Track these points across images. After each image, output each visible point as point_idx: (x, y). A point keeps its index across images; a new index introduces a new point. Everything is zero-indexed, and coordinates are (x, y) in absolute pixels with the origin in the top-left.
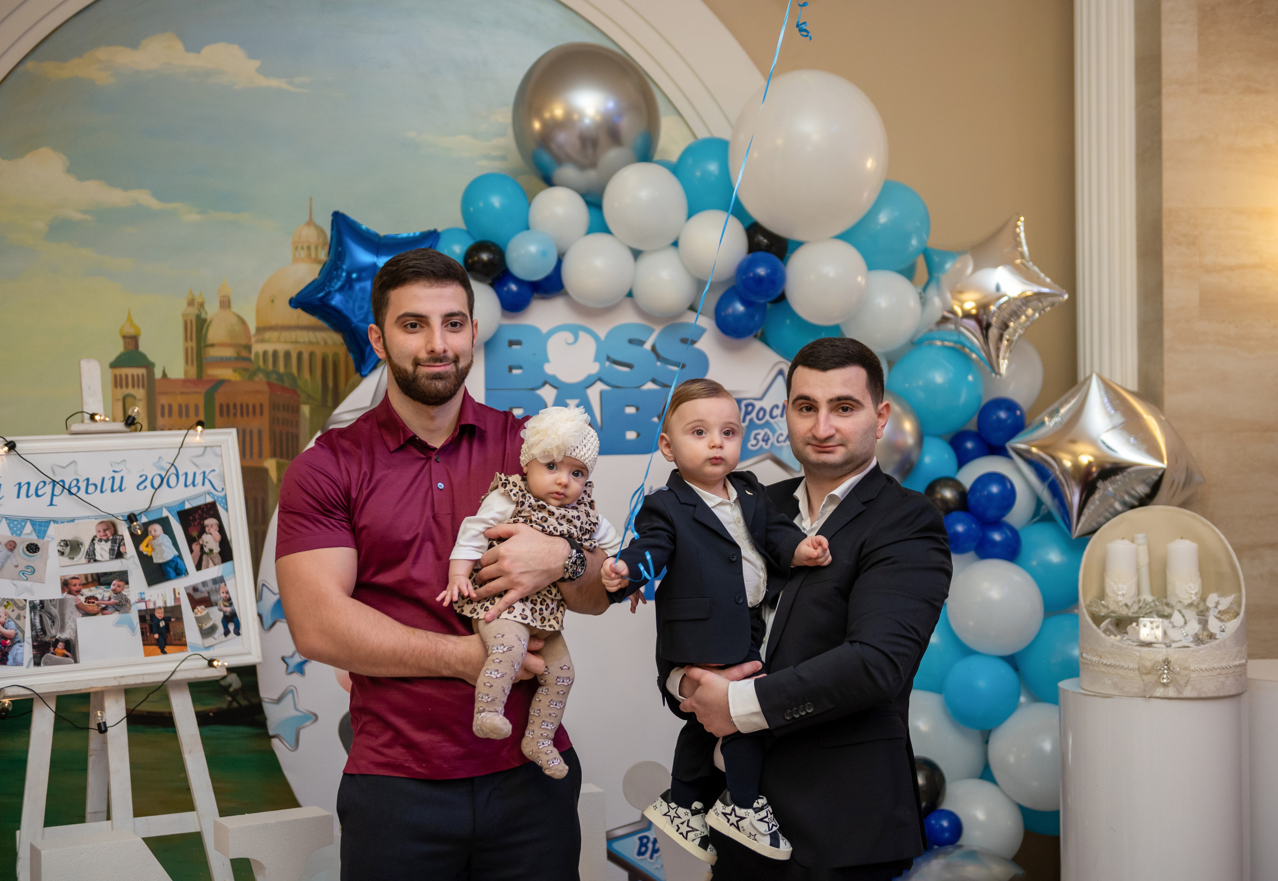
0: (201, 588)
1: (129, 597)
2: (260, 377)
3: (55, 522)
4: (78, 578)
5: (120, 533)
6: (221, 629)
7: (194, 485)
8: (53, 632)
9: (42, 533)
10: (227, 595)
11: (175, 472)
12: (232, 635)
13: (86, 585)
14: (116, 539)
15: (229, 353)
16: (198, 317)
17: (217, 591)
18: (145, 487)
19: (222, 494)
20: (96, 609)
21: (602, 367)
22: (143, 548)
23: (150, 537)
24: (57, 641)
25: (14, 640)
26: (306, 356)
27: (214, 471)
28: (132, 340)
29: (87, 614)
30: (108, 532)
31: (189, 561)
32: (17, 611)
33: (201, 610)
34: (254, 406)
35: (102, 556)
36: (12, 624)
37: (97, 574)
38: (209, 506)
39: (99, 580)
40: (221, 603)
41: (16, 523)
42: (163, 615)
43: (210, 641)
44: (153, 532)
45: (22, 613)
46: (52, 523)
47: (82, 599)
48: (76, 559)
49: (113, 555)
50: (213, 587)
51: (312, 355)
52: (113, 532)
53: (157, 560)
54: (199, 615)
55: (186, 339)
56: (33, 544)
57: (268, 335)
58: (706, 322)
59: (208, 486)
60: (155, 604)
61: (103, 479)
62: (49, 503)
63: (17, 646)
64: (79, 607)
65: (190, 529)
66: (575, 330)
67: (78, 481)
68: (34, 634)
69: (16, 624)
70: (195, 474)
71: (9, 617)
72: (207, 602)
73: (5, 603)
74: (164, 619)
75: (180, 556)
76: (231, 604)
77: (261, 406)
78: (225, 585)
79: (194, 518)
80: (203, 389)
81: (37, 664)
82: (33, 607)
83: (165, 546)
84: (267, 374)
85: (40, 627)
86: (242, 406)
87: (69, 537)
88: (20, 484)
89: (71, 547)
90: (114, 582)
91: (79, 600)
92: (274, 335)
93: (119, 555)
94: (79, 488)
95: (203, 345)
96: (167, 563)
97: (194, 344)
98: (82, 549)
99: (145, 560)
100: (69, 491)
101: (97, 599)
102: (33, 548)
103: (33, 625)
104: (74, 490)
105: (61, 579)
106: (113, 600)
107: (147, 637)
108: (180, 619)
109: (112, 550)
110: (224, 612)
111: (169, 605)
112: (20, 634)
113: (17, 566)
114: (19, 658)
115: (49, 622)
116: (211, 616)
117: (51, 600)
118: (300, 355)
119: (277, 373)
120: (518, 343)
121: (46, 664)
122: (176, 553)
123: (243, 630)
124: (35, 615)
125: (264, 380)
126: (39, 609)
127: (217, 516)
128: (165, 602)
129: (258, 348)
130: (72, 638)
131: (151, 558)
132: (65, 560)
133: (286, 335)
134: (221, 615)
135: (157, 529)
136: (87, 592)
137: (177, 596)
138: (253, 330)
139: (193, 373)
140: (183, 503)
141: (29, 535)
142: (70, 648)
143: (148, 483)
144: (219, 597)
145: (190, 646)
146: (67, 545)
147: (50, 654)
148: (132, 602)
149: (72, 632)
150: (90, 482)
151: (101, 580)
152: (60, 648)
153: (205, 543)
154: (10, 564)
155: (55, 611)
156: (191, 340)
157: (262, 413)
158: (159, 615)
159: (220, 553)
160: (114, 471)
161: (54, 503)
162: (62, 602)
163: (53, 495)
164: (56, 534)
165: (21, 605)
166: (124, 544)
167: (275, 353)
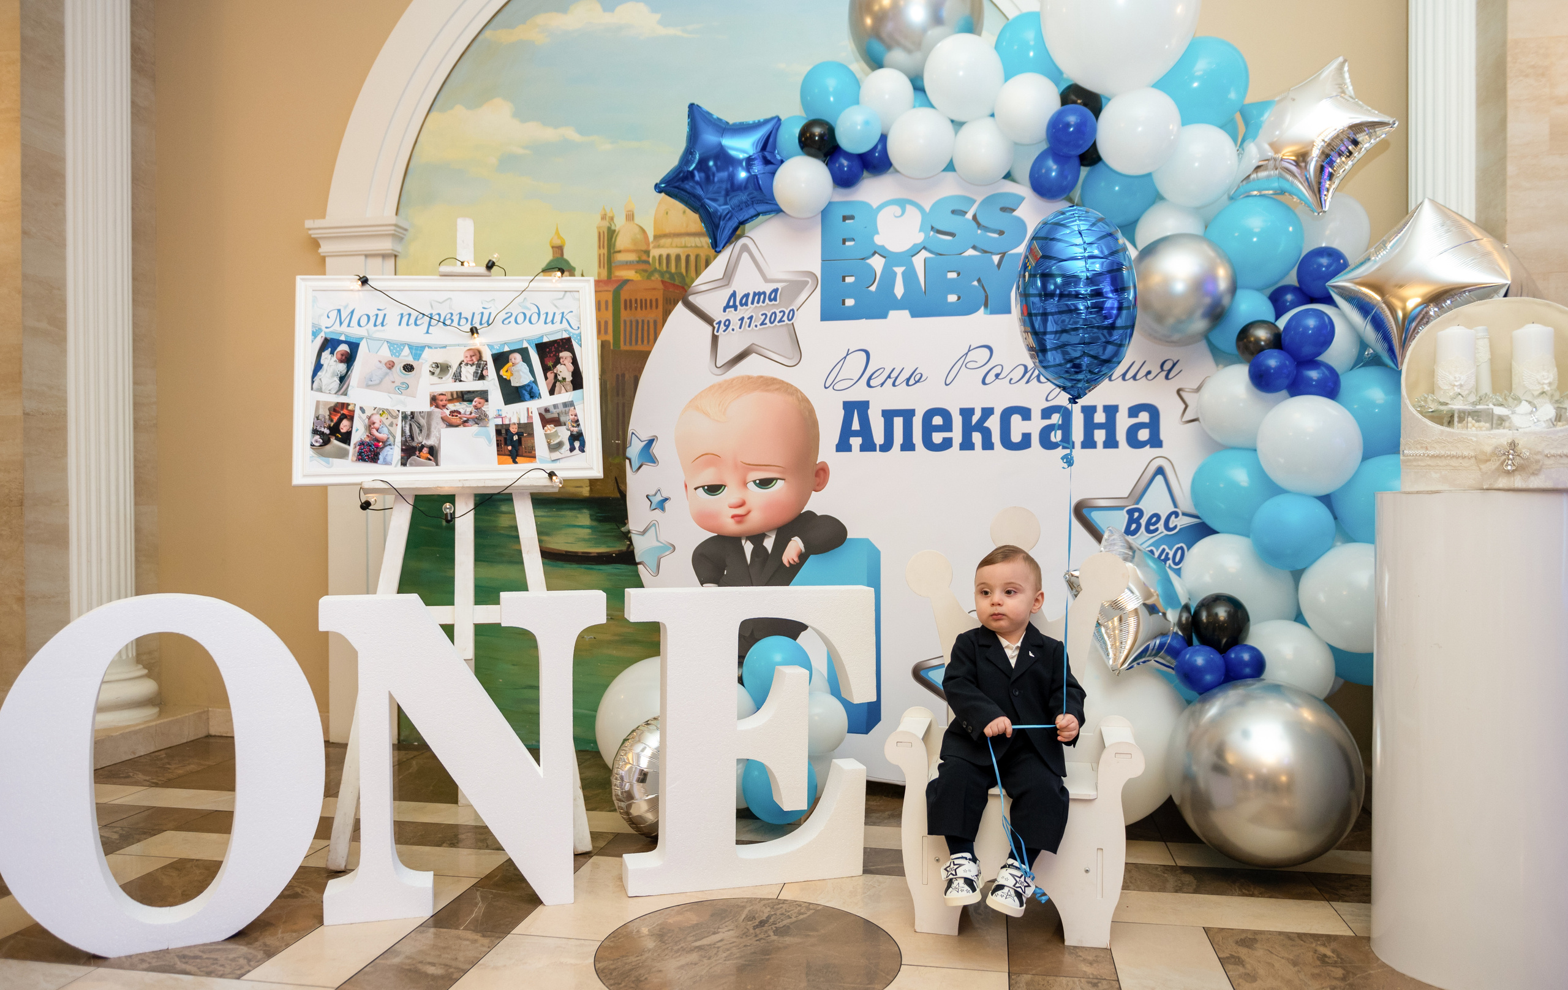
0: (552, 409)
1: (487, 413)
2: (657, 276)
3: (429, 347)
4: (445, 395)
5: (484, 359)
6: (567, 446)
7: (553, 323)
8: (420, 439)
9: (417, 357)
10: (576, 417)
11: (537, 312)
12: (577, 451)
13: (451, 401)
14: (480, 364)
15: (632, 257)
16: (609, 229)
17: (566, 413)
18: (510, 322)
19: (577, 332)
20: (459, 421)
21: (927, 237)
22: (503, 372)
23: (510, 364)
24: (423, 447)
25: (385, 443)
26: (692, 259)
27: (572, 312)
28: (559, 249)
29: (450, 425)
30: (474, 358)
31: (543, 387)
32: (390, 420)
33: (551, 428)
34: (651, 301)
35: (467, 378)
36: (385, 430)
37: (462, 392)
38: (564, 341)
39: (463, 397)
40: (569, 423)
41: (395, 346)
42: (516, 430)
43: (556, 455)
44: (513, 360)
45: (394, 421)
46: (427, 348)
47: (447, 412)
48: (444, 379)
49: (476, 377)
50: (564, 410)
51: (697, 256)
52: (478, 358)
53: (515, 383)
54: (548, 432)
55: (600, 248)
56: (409, 365)
57: (663, 241)
58: (1023, 190)
59: (565, 324)
60: (510, 420)
61: (474, 314)
62: (425, 331)
63: (388, 448)
64: (443, 419)
65: (546, 359)
66: (902, 203)
67: (452, 314)
68: (404, 439)
69: (389, 430)
70: (554, 314)
71: (383, 424)
72: (557, 422)
73: (381, 412)
74: (517, 434)
75: (535, 382)
76: (578, 425)
77: (657, 300)
78: (575, 408)
79: (550, 350)
80: (611, 288)
81: (404, 464)
82: (405, 417)
83: (523, 372)
84: (662, 274)
85: (409, 434)
86: (641, 300)
87: (440, 361)
88: (402, 314)
89: (442, 369)
90: (476, 399)
91: (445, 413)
92: (668, 241)
93: (482, 377)
94: (452, 321)
95: (612, 252)
96: (523, 387)
97: (605, 251)
98: (450, 371)
99: (504, 383)
100: (444, 323)
101: (460, 413)
102: (409, 368)
103: (403, 432)
104: (448, 322)
105: (430, 395)
106: (473, 415)
107: (501, 448)
108: (531, 435)
109: (476, 373)
110: (571, 432)
111: (522, 422)
112: (391, 439)
113: (393, 382)
114: (388, 459)
115: (417, 430)
116: (559, 434)
117: (420, 412)
118: (688, 257)
119: (670, 273)
120: (852, 217)
121: (411, 465)
122: (533, 379)
123: (587, 448)
124: (405, 423)
125: (659, 279)
126: (409, 418)
127: (572, 351)
128: (519, 419)
129: (655, 253)
130: (436, 445)
131: (509, 381)
132: (435, 379)
133: (677, 241)
134: (569, 433)
135: (517, 357)
136: (452, 407)
137: (530, 414)
138: (651, 239)
139: (604, 274)
140: (542, 337)
141: (406, 357)
142: (433, 452)
143: (512, 319)
144: (568, 418)
145: (539, 458)
146: (438, 367)
147: (415, 457)
148: (490, 417)
149: (436, 440)
150: (462, 317)
151: (464, 397)
152: (425, 452)
153: (559, 373)
154: (387, 380)
155: (423, 422)
156: (604, 248)
157: (657, 307)
158: (514, 429)
159: (572, 382)
160: (484, 308)
161: (429, 332)
162: (430, 415)
163: (430, 324)
164: (429, 358)
165: (395, 415)
166: (487, 369)
167: (668, 256)
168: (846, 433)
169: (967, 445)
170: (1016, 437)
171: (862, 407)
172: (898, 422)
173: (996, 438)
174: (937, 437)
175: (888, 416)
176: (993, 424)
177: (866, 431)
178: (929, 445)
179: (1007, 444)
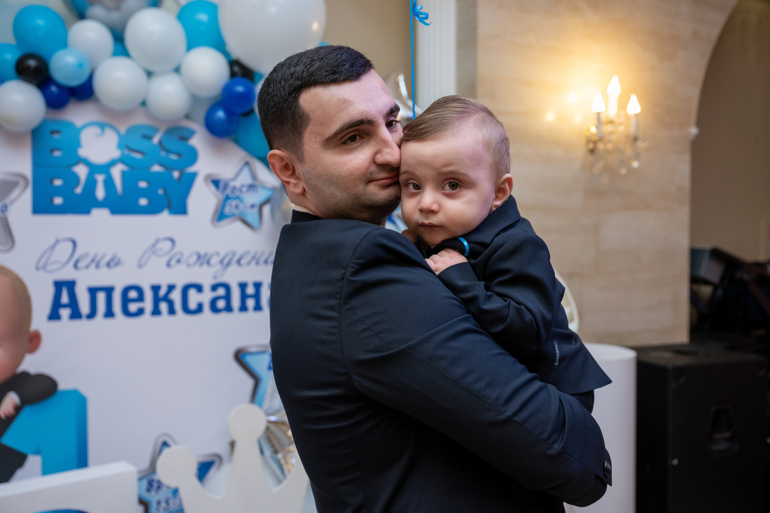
21: (123, 155)
58: (198, 126)
66: (102, 126)
120: (58, 132)
168: (57, 305)
169: (156, 312)
170: (192, 305)
171: (71, 285)
172: (101, 297)
173: (178, 306)
174: (133, 307)
175: (93, 292)
176: (176, 296)
177: (73, 304)
178: (126, 312)
179: (186, 309)
